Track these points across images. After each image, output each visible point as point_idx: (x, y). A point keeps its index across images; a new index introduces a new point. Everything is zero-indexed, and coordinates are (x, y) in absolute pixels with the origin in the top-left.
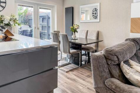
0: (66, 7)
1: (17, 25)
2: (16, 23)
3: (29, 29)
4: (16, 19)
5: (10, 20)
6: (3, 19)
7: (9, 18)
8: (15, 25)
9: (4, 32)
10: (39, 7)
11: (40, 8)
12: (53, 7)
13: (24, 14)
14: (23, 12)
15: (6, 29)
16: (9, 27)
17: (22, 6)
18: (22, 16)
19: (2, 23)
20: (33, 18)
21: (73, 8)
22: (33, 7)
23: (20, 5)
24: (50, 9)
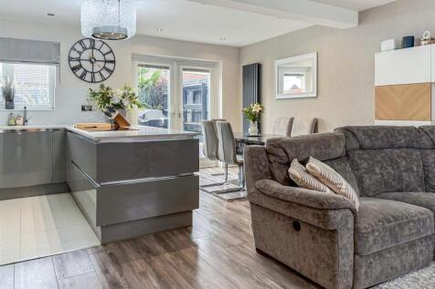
0: (245, 63)
1: (136, 107)
2: (134, 103)
3: (163, 119)
4: (134, 94)
5: (123, 97)
6: (110, 95)
7: (121, 93)
8: (132, 107)
9: (113, 118)
10: (182, 67)
11: (184, 70)
12: (214, 65)
13: (151, 83)
14: (150, 77)
15: (117, 112)
16: (120, 110)
17: (147, 66)
18: (147, 89)
19: (109, 102)
20: (169, 93)
21: (259, 66)
22: (168, 68)
23: (142, 66)
24: (206, 71)
